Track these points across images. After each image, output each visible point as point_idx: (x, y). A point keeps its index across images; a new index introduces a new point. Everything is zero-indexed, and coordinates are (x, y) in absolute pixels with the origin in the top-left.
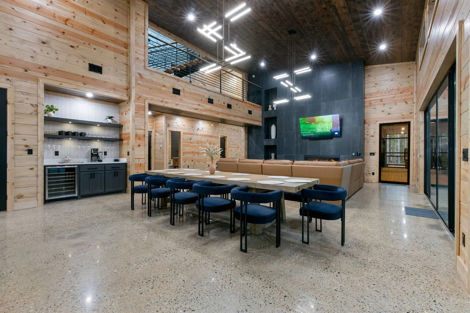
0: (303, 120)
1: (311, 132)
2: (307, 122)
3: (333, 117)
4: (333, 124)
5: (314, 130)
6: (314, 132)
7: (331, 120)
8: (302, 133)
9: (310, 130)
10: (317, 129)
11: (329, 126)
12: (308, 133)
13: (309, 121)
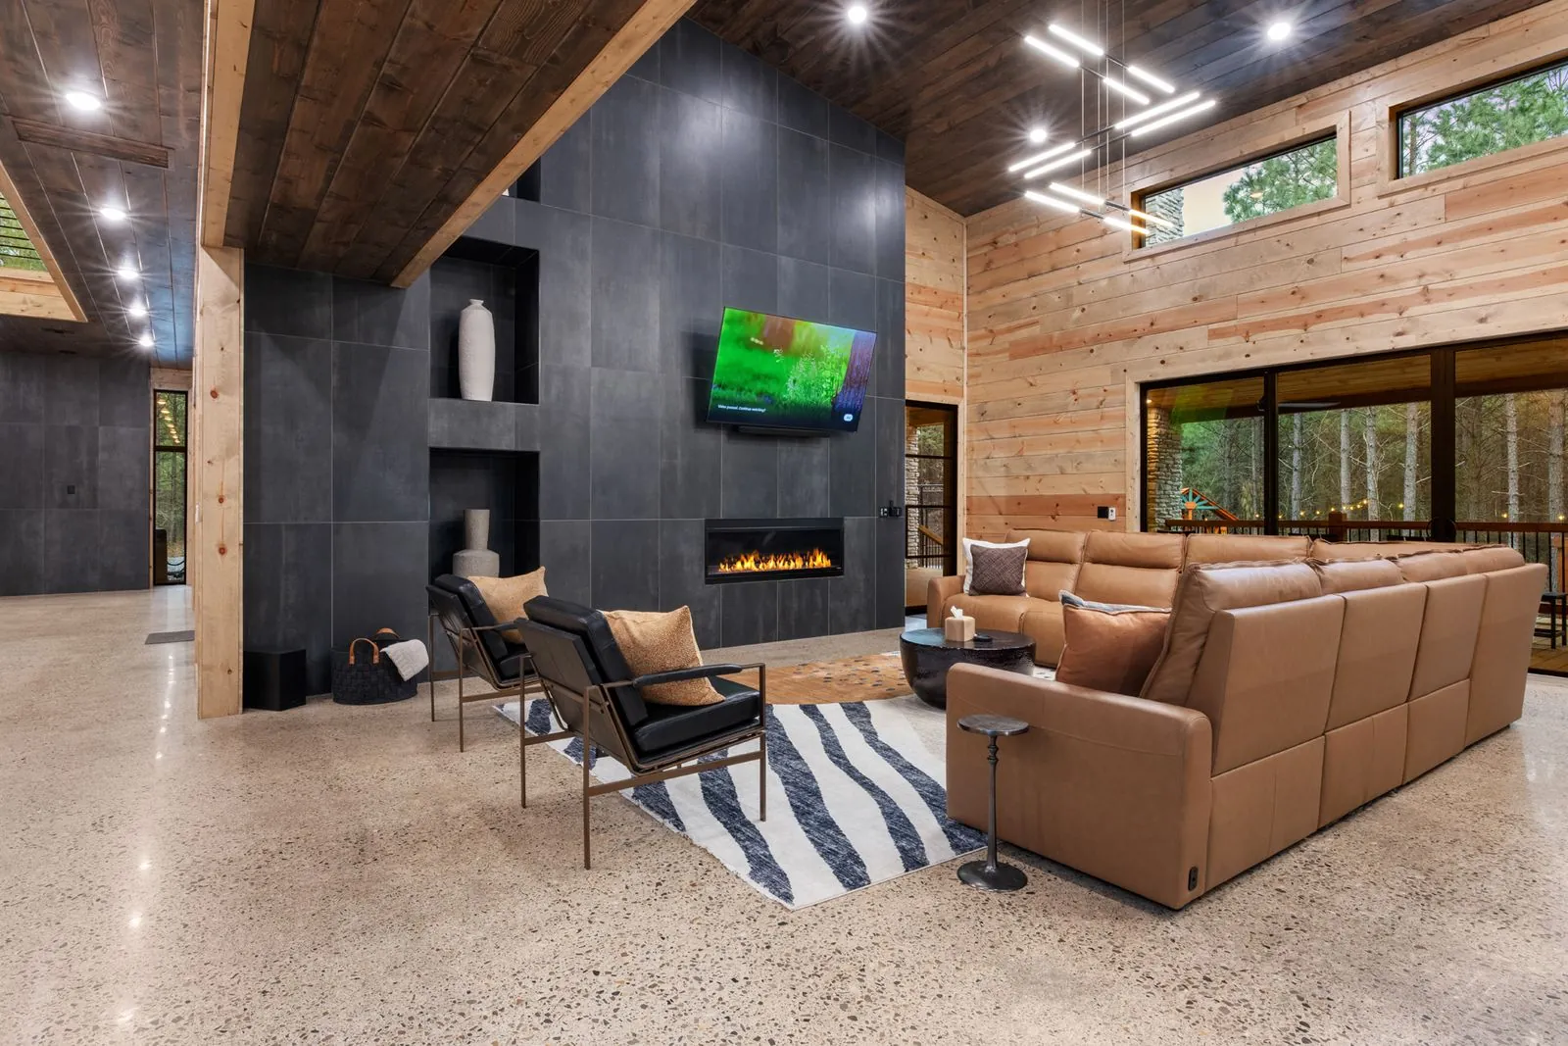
0: (740, 321)
1: (760, 394)
2: (752, 339)
3: (856, 337)
4: (848, 370)
5: (772, 388)
6: (769, 399)
7: (847, 355)
8: (715, 391)
9: (760, 386)
10: (790, 384)
11: (832, 379)
12: (744, 397)
13: (765, 333)
